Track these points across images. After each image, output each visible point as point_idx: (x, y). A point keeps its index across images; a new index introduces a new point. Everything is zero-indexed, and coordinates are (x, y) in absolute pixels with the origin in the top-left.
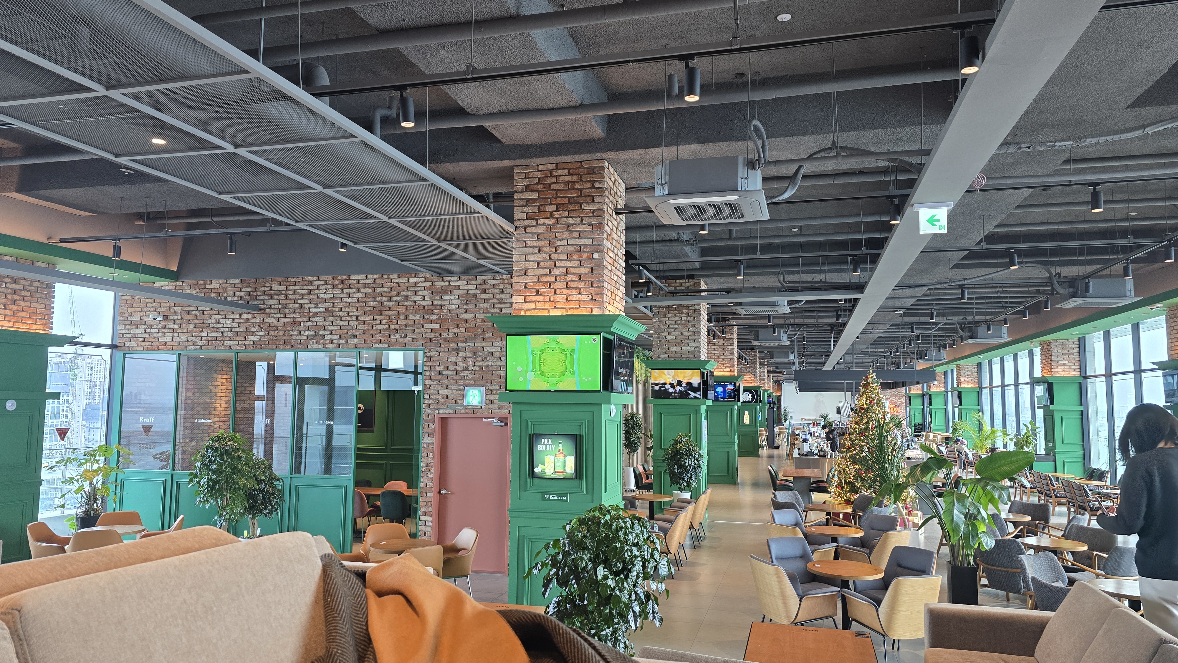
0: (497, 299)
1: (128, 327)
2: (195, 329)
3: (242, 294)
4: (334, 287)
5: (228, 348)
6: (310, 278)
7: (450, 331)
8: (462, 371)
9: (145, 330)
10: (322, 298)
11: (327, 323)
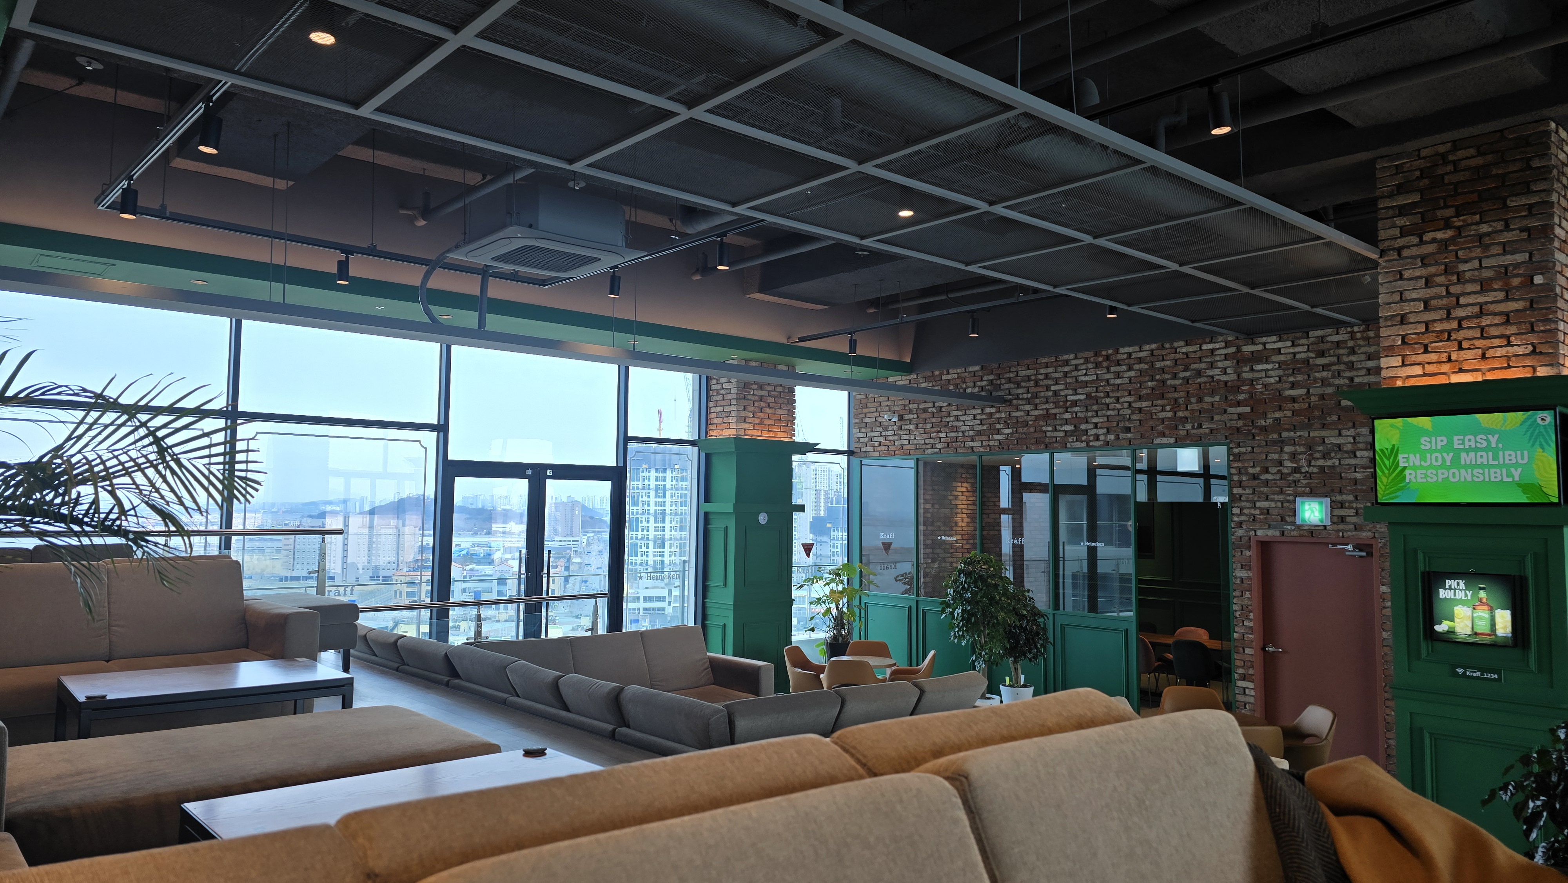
0: (1345, 363)
1: (863, 430)
2: (933, 430)
3: (984, 383)
4: (1097, 365)
5: (970, 451)
6: (1066, 357)
7: (1269, 416)
8: (1289, 474)
9: (881, 433)
10: (1082, 381)
11: (1090, 414)
